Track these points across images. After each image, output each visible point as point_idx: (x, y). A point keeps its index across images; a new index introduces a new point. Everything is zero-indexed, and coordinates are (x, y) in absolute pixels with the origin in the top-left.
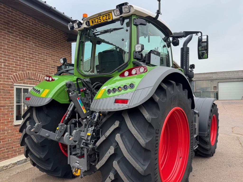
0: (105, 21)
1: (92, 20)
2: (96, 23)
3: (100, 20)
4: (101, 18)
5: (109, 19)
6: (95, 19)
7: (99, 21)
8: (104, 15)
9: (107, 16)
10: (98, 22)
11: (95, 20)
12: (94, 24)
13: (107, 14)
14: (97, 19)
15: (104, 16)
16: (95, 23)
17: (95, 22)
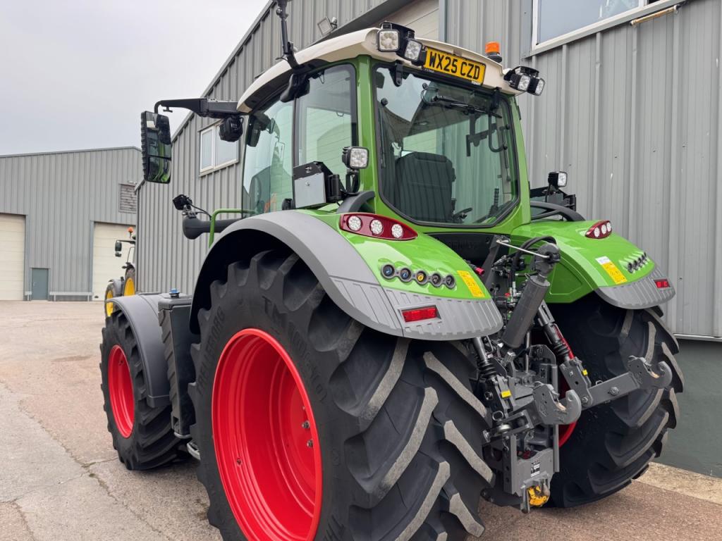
0: (465, 77)
1: (433, 55)
2: (441, 68)
3: (454, 69)
4: (459, 64)
5: (475, 78)
6: (443, 56)
7: (450, 67)
8: (468, 62)
9: (474, 68)
10: (448, 70)
11: (441, 60)
12: (435, 69)
13: (475, 64)
14: (448, 61)
15: (466, 64)
16: (439, 69)
17: (440, 64)
